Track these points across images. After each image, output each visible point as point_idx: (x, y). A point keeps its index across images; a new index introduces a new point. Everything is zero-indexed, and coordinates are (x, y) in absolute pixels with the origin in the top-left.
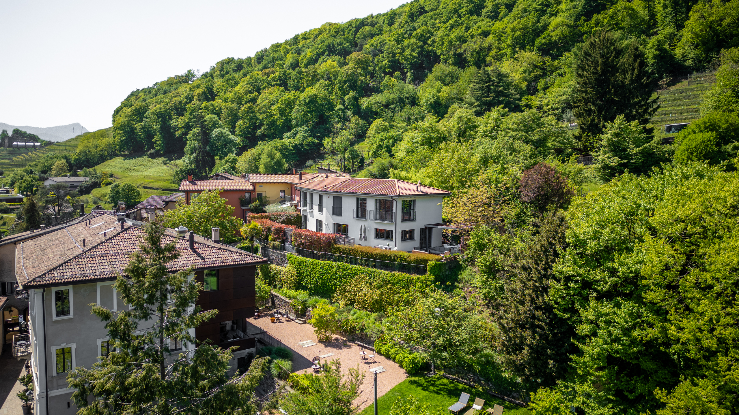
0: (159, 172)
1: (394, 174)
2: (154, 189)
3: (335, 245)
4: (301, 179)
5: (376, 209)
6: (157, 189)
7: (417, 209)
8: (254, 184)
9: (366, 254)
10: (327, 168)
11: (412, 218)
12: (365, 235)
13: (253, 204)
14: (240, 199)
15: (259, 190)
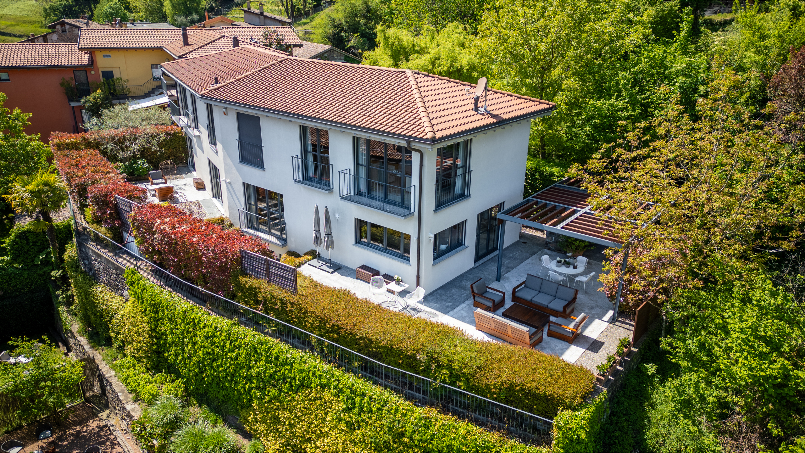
0: (23, 10)
1: (386, 39)
2: (15, 36)
3: (243, 280)
4: (186, 43)
5: (357, 165)
6: (20, 36)
7: (475, 165)
8: (91, 52)
9: (336, 329)
10: (258, 12)
11: (458, 189)
12: (329, 234)
13: (90, 98)
14: (62, 85)
15: (103, 63)
